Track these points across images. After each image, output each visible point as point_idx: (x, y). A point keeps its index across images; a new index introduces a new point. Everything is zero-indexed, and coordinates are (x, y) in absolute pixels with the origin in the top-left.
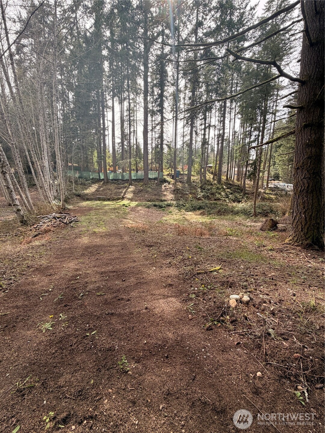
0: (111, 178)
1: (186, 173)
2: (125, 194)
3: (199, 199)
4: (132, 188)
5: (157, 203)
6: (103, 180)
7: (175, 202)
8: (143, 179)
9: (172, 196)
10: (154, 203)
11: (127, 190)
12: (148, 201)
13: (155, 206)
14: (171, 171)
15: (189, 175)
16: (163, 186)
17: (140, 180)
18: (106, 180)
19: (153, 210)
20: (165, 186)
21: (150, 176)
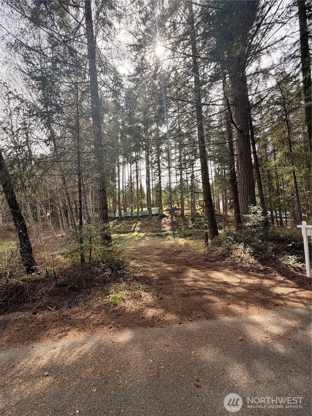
0: (123, 216)
1: (180, 207)
2: (135, 227)
3: (191, 229)
4: (139, 223)
5: (159, 233)
6: (118, 217)
7: (172, 232)
8: (148, 216)
9: (170, 227)
10: (157, 233)
11: (136, 224)
12: (152, 232)
13: (158, 235)
14: (169, 207)
15: (183, 210)
16: (163, 220)
17: (145, 216)
18: (120, 218)
19: (157, 238)
20: (164, 220)
21: (153, 213)
